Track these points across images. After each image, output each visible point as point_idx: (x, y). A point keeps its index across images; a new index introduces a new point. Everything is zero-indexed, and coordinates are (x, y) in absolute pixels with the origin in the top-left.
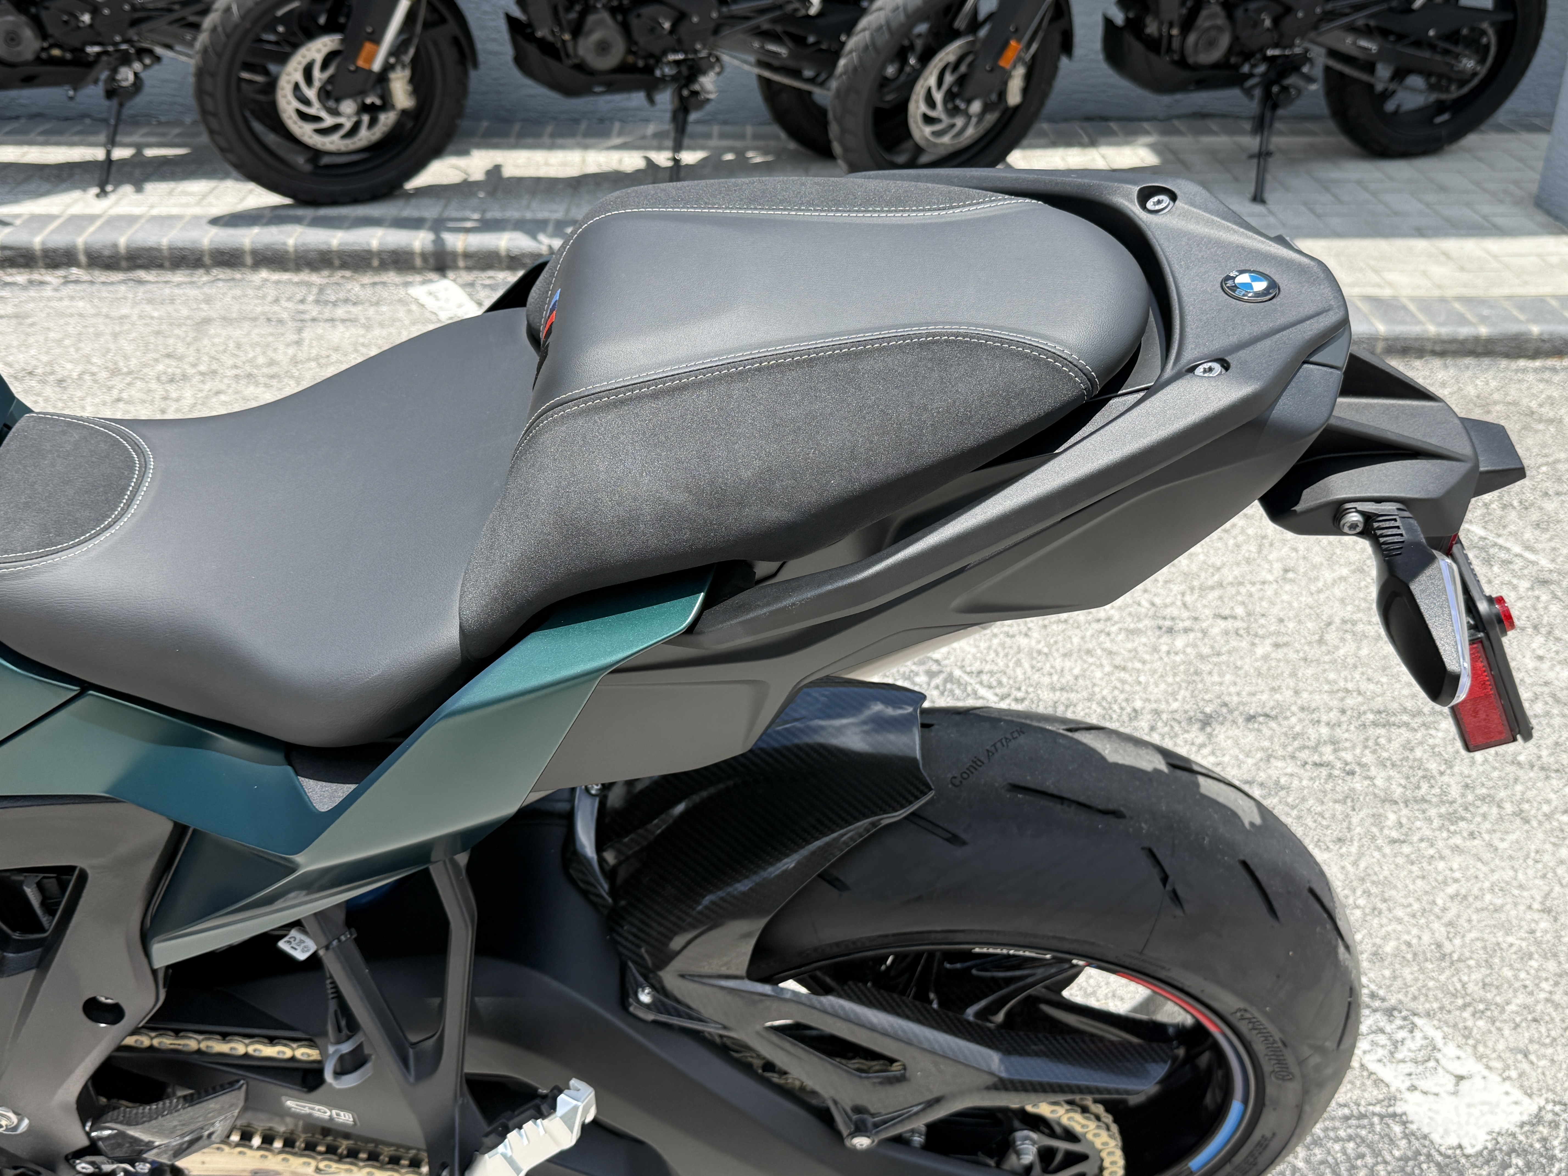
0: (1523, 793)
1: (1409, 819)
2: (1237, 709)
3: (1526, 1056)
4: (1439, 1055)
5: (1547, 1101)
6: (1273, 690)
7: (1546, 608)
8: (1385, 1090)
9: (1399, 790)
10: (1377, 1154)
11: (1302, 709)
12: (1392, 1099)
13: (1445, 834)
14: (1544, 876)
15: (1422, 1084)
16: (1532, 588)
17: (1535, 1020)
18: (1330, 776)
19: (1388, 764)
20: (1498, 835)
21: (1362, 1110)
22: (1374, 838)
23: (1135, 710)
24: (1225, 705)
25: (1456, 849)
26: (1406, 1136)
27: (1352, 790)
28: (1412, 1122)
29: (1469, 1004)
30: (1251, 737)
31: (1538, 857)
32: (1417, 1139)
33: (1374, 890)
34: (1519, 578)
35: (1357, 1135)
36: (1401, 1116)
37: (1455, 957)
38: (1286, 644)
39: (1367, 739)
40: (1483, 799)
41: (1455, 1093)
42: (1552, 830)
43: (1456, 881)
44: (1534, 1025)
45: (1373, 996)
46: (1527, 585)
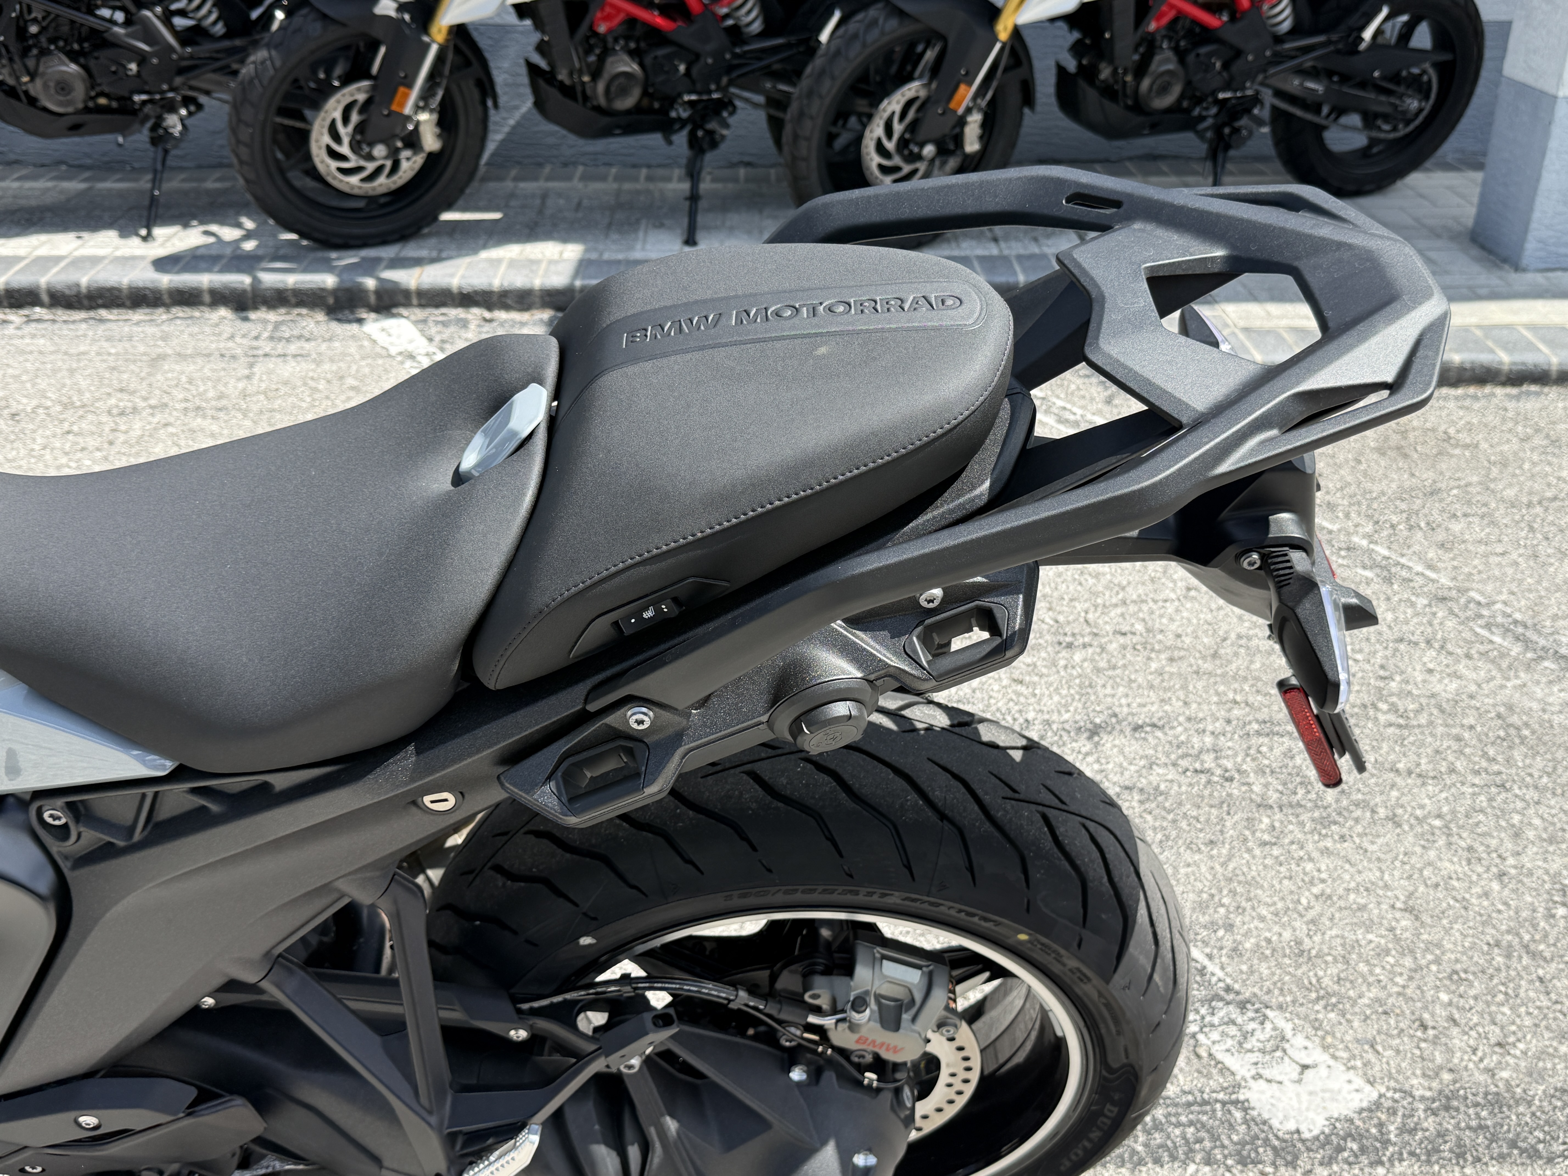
0: (1398, 799)
1: (1282, 822)
2: (1124, 720)
3: (1372, 1046)
4: (1287, 1046)
5: (1388, 1089)
6: (1163, 701)
7: (1441, 624)
8: (1230, 1078)
9: (1276, 796)
10: (1215, 1138)
11: (1189, 719)
12: (1237, 1087)
13: (1316, 837)
14: (1410, 877)
15: (1267, 1073)
16: (1430, 605)
17: (1385, 1013)
18: (1209, 782)
20: (1369, 838)
21: (1206, 1096)
22: (1245, 840)
23: (1027, 721)
24: (1115, 715)
25: (1325, 851)
26: (1246, 1122)
27: (1229, 795)
28: (1253, 1109)
29: (1322, 998)
30: (1136, 746)
31: (1406, 859)
32: (1257, 1124)
33: (1239, 889)
34: (1418, 596)
35: (1198, 1121)
36: (1243, 1102)
37: (1314, 952)
38: (1181, 658)
39: (1249, 748)
40: (1357, 805)
41: (1299, 1081)
42: (1423, 834)
43: (1323, 881)
44: (1383, 1017)
45: (1228, 989)
46: (1425, 602)
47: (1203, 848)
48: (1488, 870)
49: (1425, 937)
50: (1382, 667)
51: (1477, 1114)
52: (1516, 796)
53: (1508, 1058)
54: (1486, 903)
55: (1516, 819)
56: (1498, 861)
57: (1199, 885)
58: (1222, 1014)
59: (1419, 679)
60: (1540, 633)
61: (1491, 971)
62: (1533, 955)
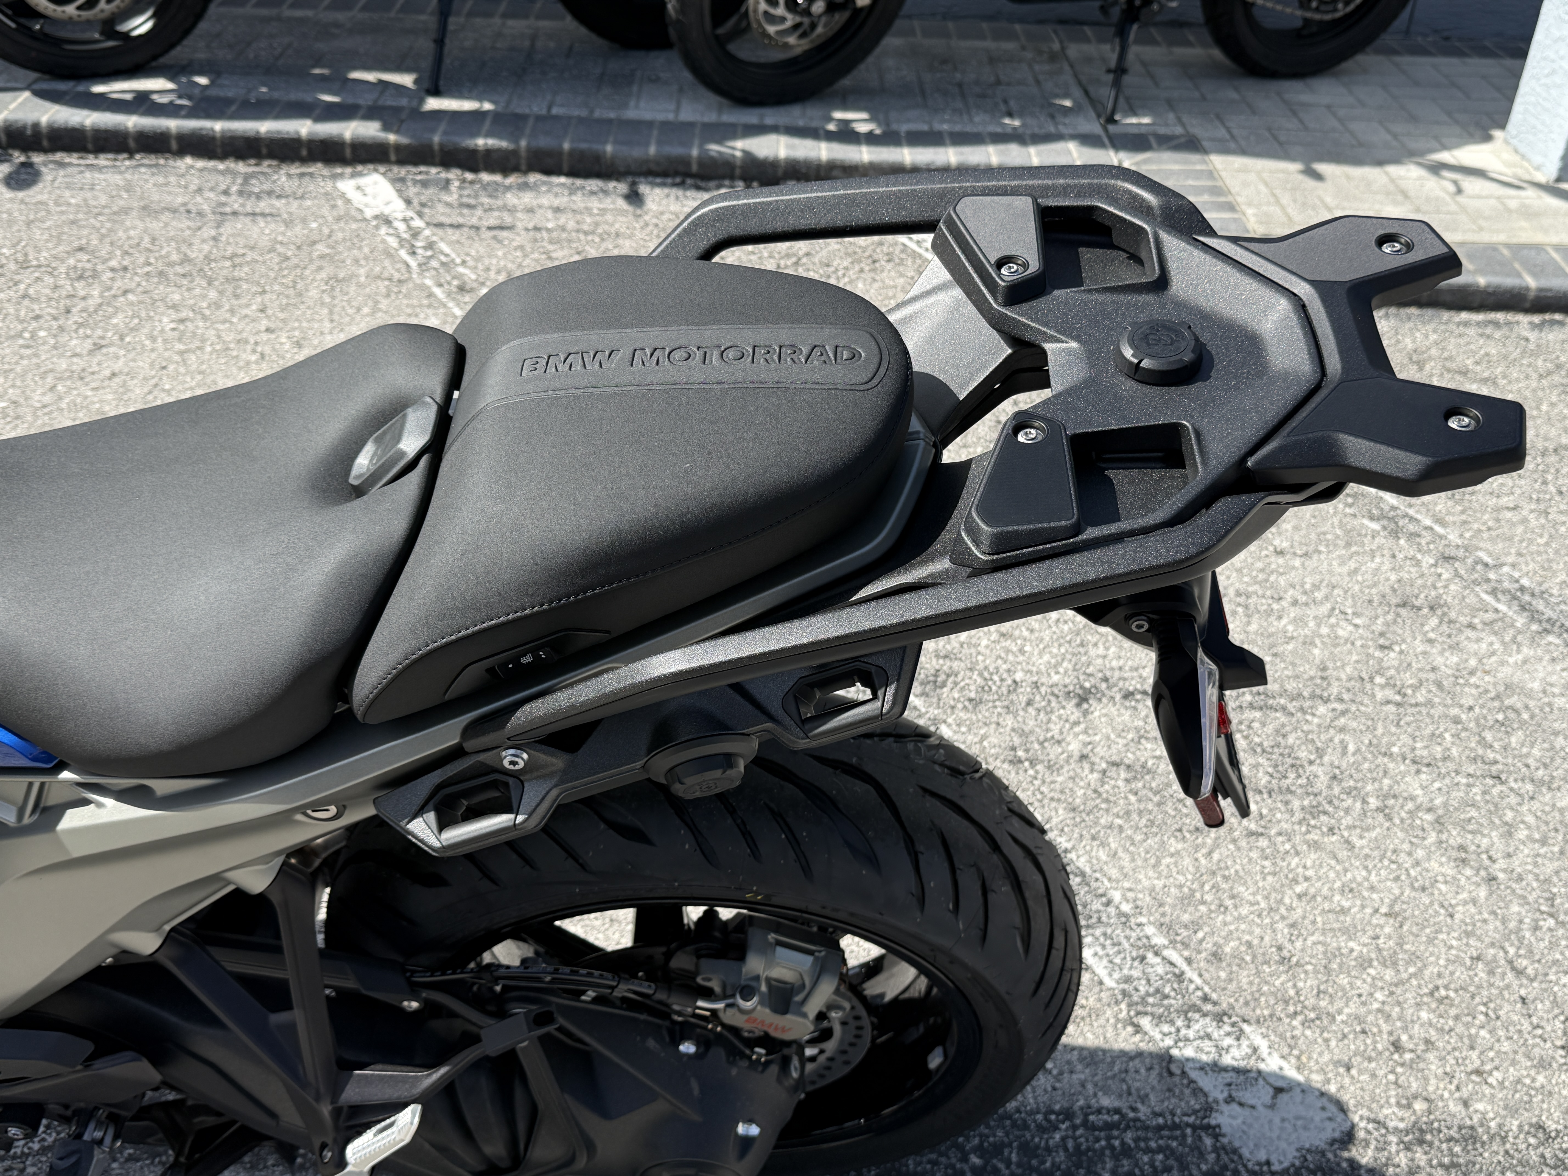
2: (1115, 685)
3: (1348, 1069)
4: (1261, 1065)
5: (1361, 1117)
8: (1202, 1100)
10: (1184, 1167)
12: (1209, 1109)
15: (1240, 1095)
17: (1364, 1032)
19: (1259, 750)
21: (1177, 1120)
23: (1015, 682)
26: (1215, 1149)
28: (1224, 1135)
32: (1227, 1153)
34: (1424, 553)
35: (1168, 1147)
36: (1214, 1128)
41: (1272, 1107)
42: (1413, 830)
44: (1362, 1036)
45: (1206, 999)
46: (1432, 561)
50: (1382, 634)
51: (1450, 1149)
52: (1512, 789)
53: (1485, 1087)
55: (1509, 815)
58: (1196, 1027)
59: (1419, 650)
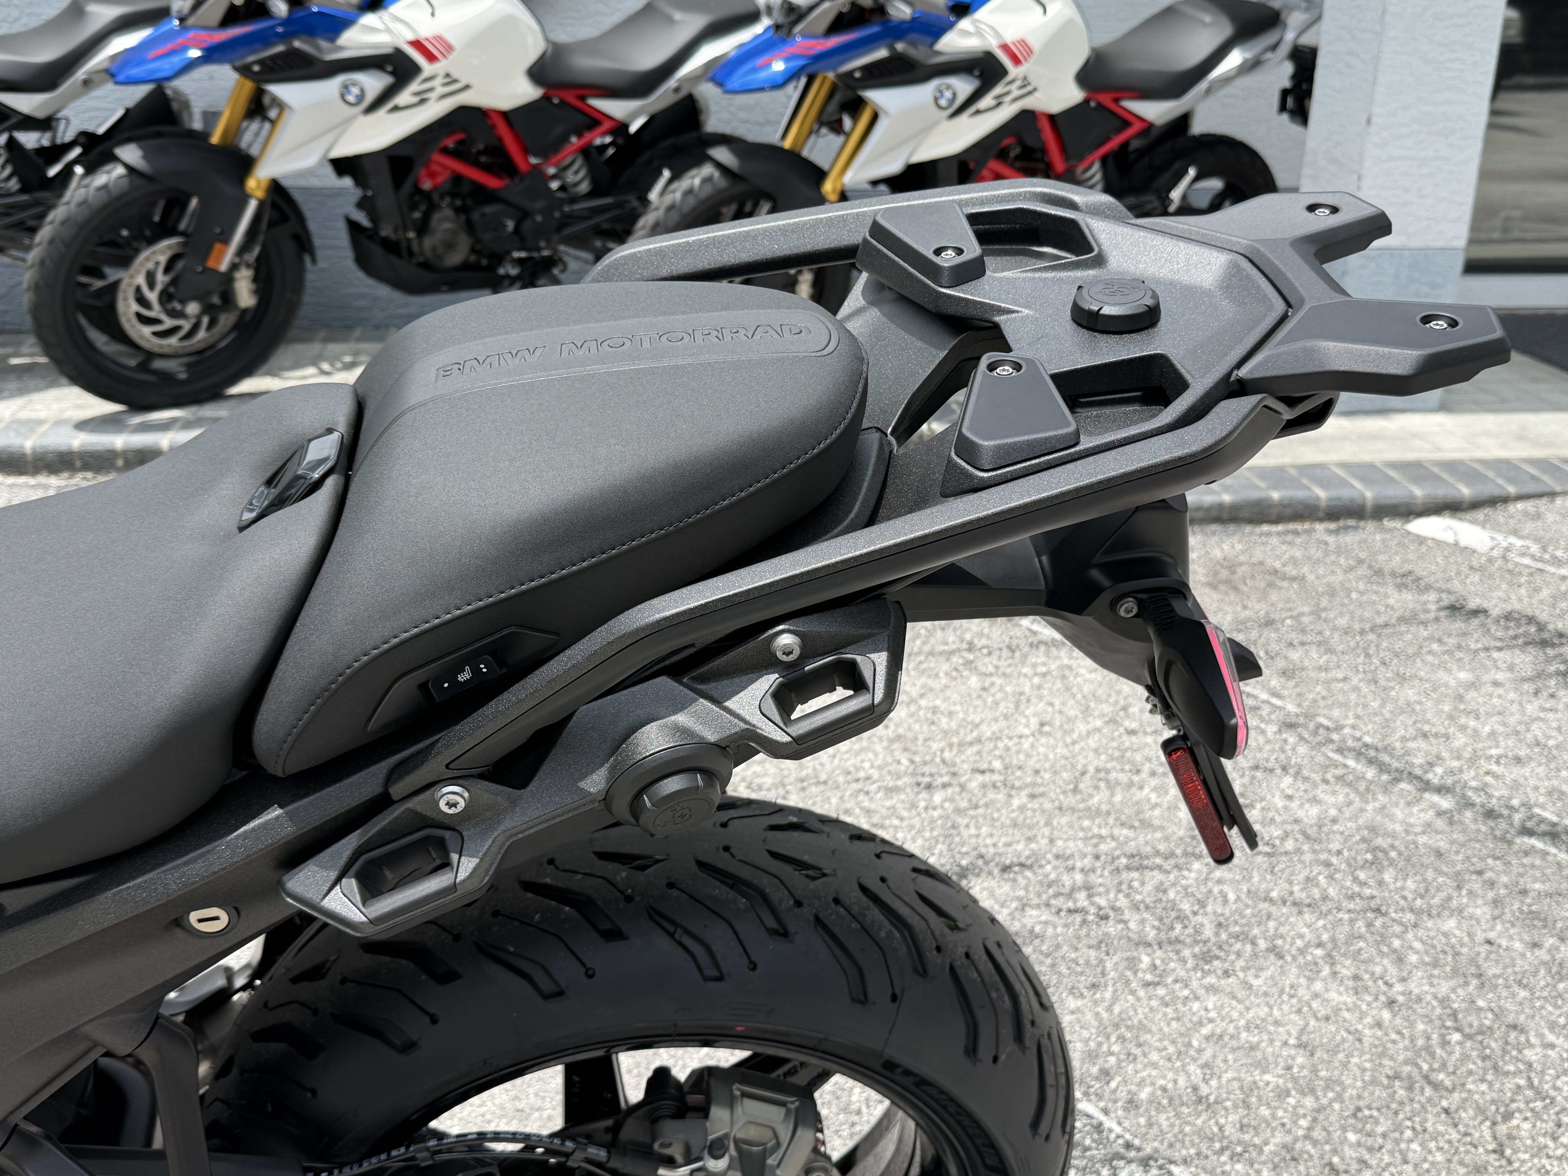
0: (1276, 929)
1: (1163, 961)
6: (1030, 839)
7: (1293, 749)
9: (1153, 933)
11: (1057, 857)
13: (1199, 974)
16: (1280, 731)
18: (1084, 921)
20: (1253, 971)
24: (981, 856)
25: (1212, 989)
27: (1106, 934)
29: (1227, 1148)
30: (1006, 887)
31: (1293, 992)
33: (1128, 1035)
37: (1212, 1098)
38: (1042, 795)
39: (1120, 883)
40: (1237, 937)
47: (1085, 992)
48: (1376, 999)
49: (1323, 1073)
54: (1379, 1033)
56: (1384, 988)
57: (1085, 1034)
60: (1392, 755)
61: (1394, 1106)
62: (1436, 1086)
